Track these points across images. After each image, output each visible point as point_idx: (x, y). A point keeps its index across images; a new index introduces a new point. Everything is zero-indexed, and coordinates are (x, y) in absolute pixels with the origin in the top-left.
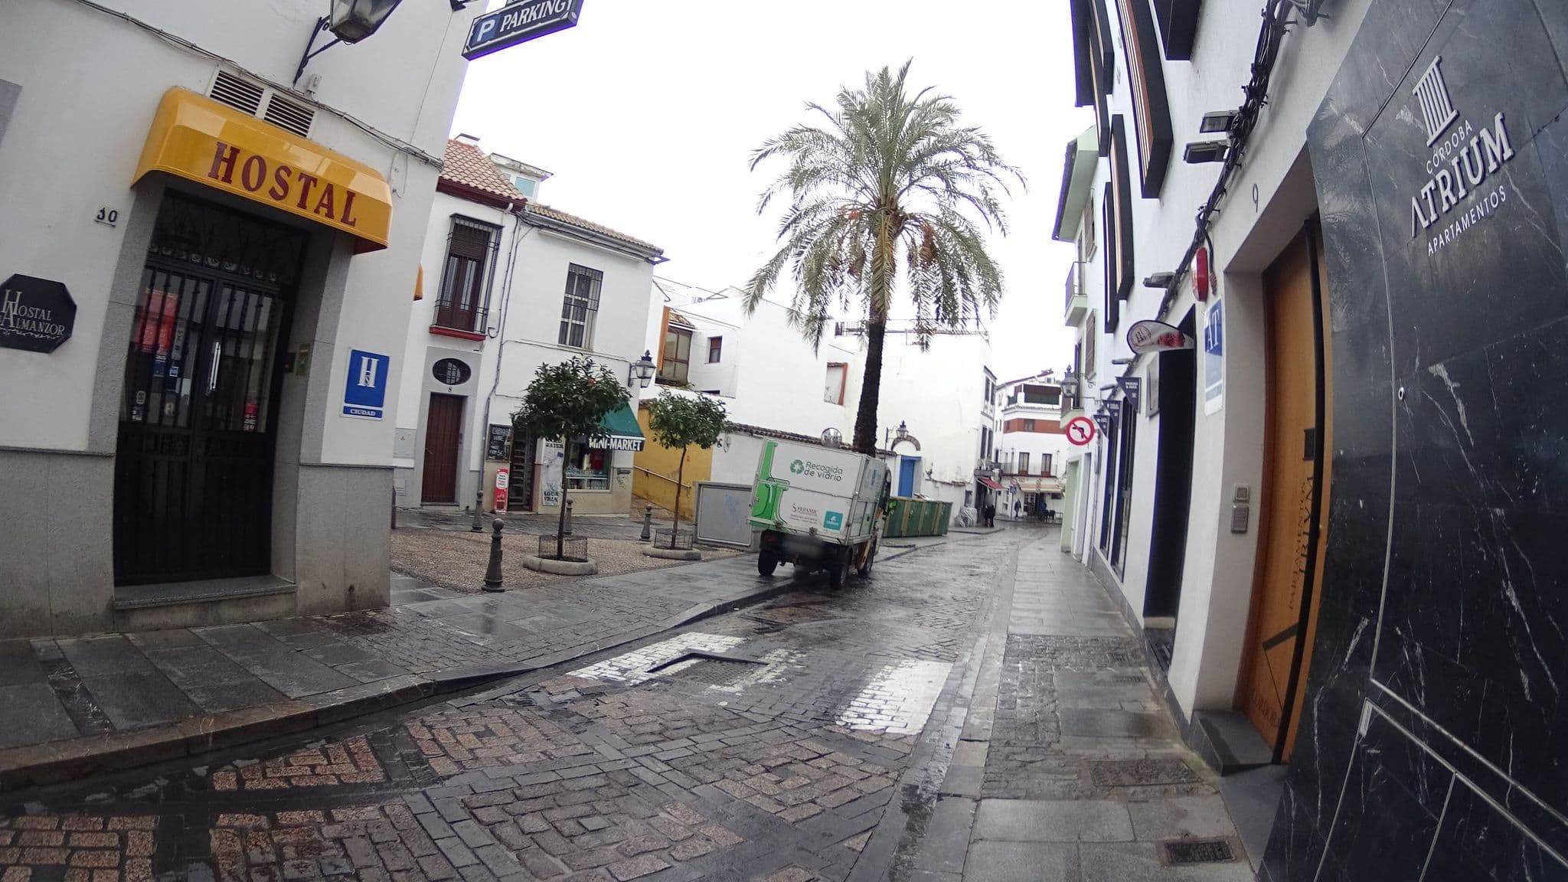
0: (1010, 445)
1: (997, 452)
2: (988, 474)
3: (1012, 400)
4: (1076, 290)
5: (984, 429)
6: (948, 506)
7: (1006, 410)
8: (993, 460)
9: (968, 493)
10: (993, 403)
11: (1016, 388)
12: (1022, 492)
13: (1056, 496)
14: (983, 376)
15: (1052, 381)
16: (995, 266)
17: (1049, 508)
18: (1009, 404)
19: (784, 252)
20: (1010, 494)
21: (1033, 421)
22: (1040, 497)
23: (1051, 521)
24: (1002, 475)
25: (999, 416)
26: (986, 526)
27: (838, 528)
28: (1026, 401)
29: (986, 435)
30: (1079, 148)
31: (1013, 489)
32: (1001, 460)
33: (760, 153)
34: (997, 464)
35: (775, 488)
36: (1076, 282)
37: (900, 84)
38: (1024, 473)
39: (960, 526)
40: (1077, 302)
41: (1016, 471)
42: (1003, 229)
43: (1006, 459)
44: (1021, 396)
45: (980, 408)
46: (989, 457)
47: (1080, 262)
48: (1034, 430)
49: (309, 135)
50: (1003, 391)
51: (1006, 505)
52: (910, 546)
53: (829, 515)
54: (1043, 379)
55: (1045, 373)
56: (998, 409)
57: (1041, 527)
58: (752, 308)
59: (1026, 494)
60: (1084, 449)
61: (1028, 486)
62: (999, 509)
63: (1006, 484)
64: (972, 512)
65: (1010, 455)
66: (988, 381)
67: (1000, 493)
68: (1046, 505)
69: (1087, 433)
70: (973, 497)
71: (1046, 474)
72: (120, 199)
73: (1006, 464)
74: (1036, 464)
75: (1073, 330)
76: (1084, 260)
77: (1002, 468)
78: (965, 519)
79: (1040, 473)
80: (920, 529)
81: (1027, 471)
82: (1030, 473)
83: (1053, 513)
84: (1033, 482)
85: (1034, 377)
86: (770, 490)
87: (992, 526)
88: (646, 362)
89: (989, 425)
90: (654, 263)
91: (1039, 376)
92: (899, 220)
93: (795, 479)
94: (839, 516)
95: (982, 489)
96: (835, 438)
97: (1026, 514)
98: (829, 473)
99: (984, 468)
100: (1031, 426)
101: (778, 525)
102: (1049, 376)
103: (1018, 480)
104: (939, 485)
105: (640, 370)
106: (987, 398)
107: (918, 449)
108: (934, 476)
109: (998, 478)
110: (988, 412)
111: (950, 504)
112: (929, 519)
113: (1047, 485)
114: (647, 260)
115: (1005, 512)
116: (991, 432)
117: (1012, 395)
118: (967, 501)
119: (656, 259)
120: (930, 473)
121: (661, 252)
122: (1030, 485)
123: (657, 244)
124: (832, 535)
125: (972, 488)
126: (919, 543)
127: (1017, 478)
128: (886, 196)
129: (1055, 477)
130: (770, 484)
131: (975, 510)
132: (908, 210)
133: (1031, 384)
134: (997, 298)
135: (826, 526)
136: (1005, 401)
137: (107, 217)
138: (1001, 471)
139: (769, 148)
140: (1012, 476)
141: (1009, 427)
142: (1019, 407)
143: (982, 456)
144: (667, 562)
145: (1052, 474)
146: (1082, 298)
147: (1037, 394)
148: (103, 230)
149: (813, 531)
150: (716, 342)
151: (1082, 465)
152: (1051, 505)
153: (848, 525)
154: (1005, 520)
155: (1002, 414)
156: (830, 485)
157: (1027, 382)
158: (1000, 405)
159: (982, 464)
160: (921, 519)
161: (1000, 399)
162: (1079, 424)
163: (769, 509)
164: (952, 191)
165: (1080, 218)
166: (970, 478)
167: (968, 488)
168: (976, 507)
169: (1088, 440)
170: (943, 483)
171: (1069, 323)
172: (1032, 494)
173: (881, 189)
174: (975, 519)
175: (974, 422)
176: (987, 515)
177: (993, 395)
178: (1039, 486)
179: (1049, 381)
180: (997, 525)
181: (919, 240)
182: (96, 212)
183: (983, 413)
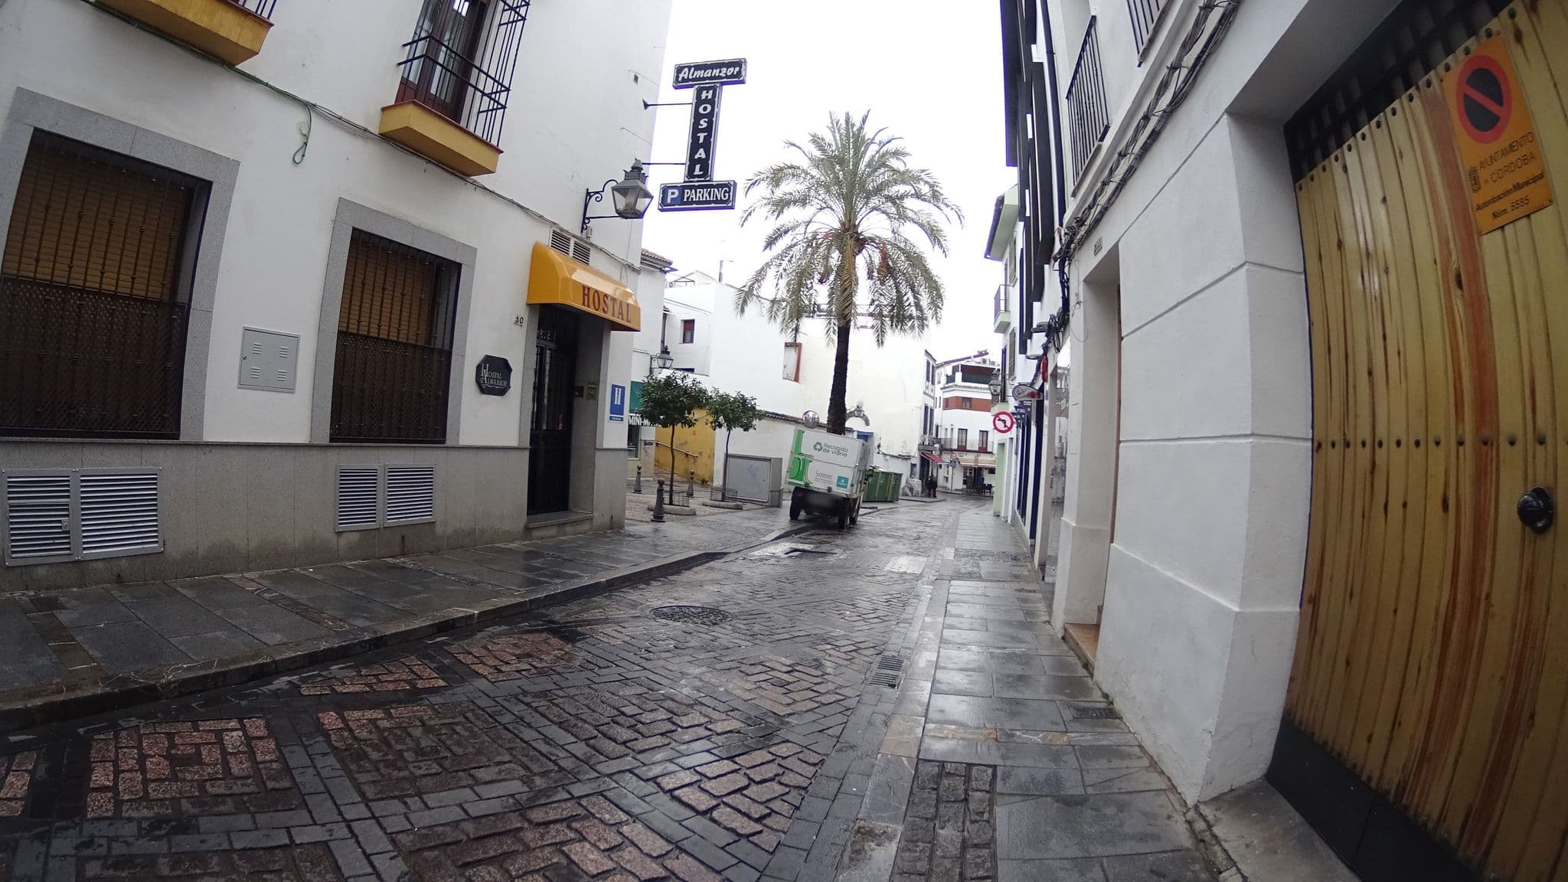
0: (950, 421)
1: (937, 427)
2: (930, 448)
3: (951, 379)
4: (1002, 308)
5: (926, 408)
6: (899, 476)
7: (945, 388)
8: (934, 436)
9: (913, 466)
10: (933, 383)
11: (954, 367)
12: (962, 466)
13: (992, 471)
14: (924, 359)
15: (988, 362)
16: (937, 280)
17: (986, 482)
18: (947, 383)
19: (768, 265)
20: (950, 468)
21: (970, 399)
22: (978, 471)
23: (988, 494)
24: (943, 449)
25: (939, 393)
26: (929, 496)
27: (846, 487)
28: (964, 380)
29: (928, 412)
30: (1005, 203)
31: (954, 463)
32: (941, 435)
33: (751, 182)
34: (939, 441)
35: (804, 460)
36: (1002, 296)
37: (861, 128)
38: (962, 449)
39: (907, 495)
40: (1002, 318)
41: (955, 447)
42: (944, 251)
43: (946, 434)
44: (959, 376)
45: (922, 389)
46: (931, 433)
47: (1006, 285)
48: (971, 408)
49: (590, 263)
50: (942, 370)
51: (947, 478)
52: (873, 508)
53: (840, 478)
54: (979, 359)
55: (981, 354)
56: (938, 387)
57: (979, 499)
58: (742, 310)
59: (965, 468)
60: (1008, 435)
61: (966, 461)
62: (941, 482)
63: (947, 458)
64: (917, 483)
65: (949, 430)
66: (928, 363)
67: (941, 466)
68: (983, 479)
69: (1009, 424)
70: (918, 469)
71: (983, 450)
72: (523, 312)
73: (946, 439)
74: (973, 440)
75: (1001, 335)
76: (1008, 283)
77: (942, 442)
78: (911, 489)
79: (977, 449)
80: (876, 495)
81: (965, 447)
82: (968, 448)
83: (990, 487)
84: (971, 457)
85: (970, 358)
86: (801, 463)
87: (935, 497)
88: (666, 356)
89: (931, 404)
90: (665, 272)
91: (975, 357)
92: (861, 243)
93: (816, 454)
94: (846, 480)
95: (925, 462)
96: (813, 419)
97: (965, 486)
98: (840, 451)
99: (927, 443)
100: (968, 404)
101: (807, 485)
102: (985, 357)
103: (957, 455)
104: (888, 457)
105: (661, 362)
106: (928, 379)
107: (867, 424)
108: (883, 449)
109: (938, 453)
110: (929, 392)
111: (901, 475)
112: (883, 487)
113: (984, 460)
114: (661, 270)
115: (945, 484)
116: (932, 410)
117: (950, 373)
118: (912, 474)
119: (667, 269)
120: (879, 446)
121: (670, 263)
122: (968, 460)
123: (668, 257)
124: (842, 492)
125: (917, 461)
126: (880, 506)
127: (957, 453)
128: (850, 221)
129: (991, 453)
130: (801, 457)
131: (920, 482)
132: (867, 234)
133: (968, 364)
134: (940, 305)
135: (838, 485)
136: (944, 380)
137: (519, 321)
138: (942, 446)
139: (757, 178)
140: (952, 450)
141: (948, 404)
142: (956, 386)
143: (925, 433)
144: (722, 510)
145: (989, 450)
146: (1006, 315)
147: (974, 373)
148: (517, 327)
149: (830, 489)
150: (689, 325)
151: (1007, 446)
152: (988, 479)
153: (852, 485)
154: (947, 492)
155: (941, 391)
156: (840, 459)
157: (964, 363)
158: (939, 382)
159: (925, 439)
160: (878, 487)
161: (939, 377)
162: (1003, 417)
163: (800, 474)
164: (902, 216)
165: (1005, 249)
166: (914, 452)
167: (913, 461)
168: (921, 478)
169: (1010, 429)
170: (893, 456)
171: (997, 330)
172: (971, 468)
173: (845, 215)
174: (920, 490)
175: (919, 401)
176: (930, 487)
177: (933, 376)
178: (976, 461)
179: (984, 361)
180: (939, 496)
181: (877, 260)
182: (514, 319)
183: (925, 393)
